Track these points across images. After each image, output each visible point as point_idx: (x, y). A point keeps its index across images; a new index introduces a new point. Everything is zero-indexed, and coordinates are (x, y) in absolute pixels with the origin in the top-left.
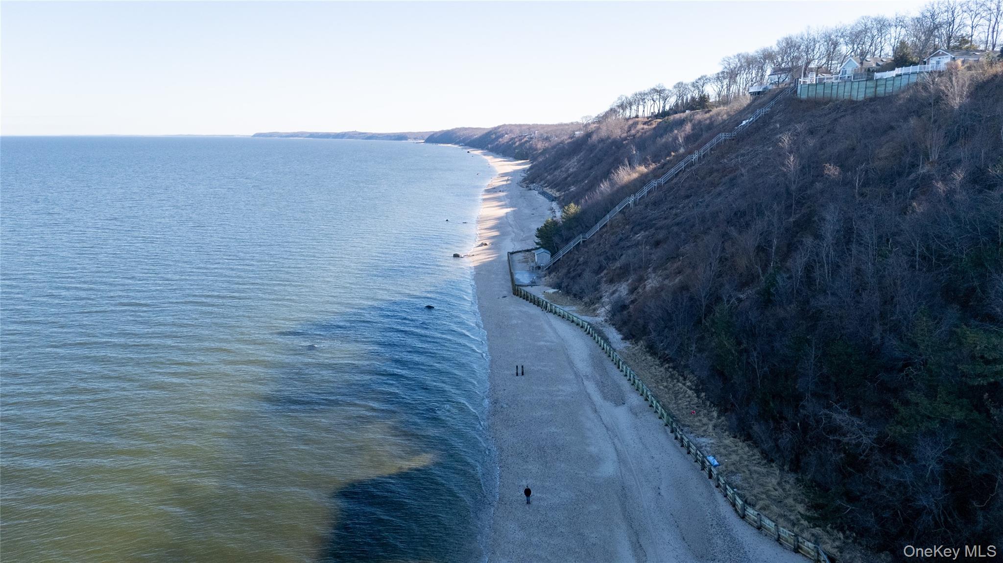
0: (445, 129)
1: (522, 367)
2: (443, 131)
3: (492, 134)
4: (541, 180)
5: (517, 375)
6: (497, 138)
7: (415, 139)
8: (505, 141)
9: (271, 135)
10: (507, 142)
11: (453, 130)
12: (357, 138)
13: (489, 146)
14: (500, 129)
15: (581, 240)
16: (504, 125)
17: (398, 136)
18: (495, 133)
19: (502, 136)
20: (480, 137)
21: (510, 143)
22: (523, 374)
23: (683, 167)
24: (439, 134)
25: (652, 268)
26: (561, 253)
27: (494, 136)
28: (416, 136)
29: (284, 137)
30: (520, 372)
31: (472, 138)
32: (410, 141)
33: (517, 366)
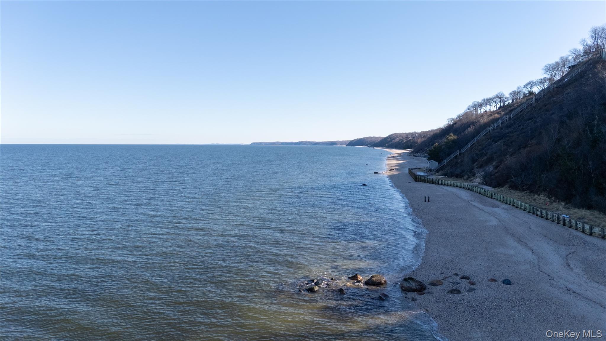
0: (359, 138)
1: (429, 197)
2: (358, 139)
3: (388, 139)
4: (423, 152)
5: (425, 201)
6: (391, 141)
7: (341, 144)
8: (397, 140)
9: (261, 143)
10: (398, 141)
11: (364, 138)
12: (307, 144)
13: (387, 144)
14: (393, 136)
15: (458, 153)
16: (396, 133)
17: (331, 143)
18: (390, 138)
19: (395, 139)
20: (381, 141)
21: (400, 141)
22: (429, 201)
23: (525, 107)
24: (355, 141)
25: (509, 155)
26: (445, 161)
27: (389, 140)
28: (342, 143)
29: (268, 144)
30: (427, 200)
31: (376, 142)
32: (338, 146)
33: (425, 197)
